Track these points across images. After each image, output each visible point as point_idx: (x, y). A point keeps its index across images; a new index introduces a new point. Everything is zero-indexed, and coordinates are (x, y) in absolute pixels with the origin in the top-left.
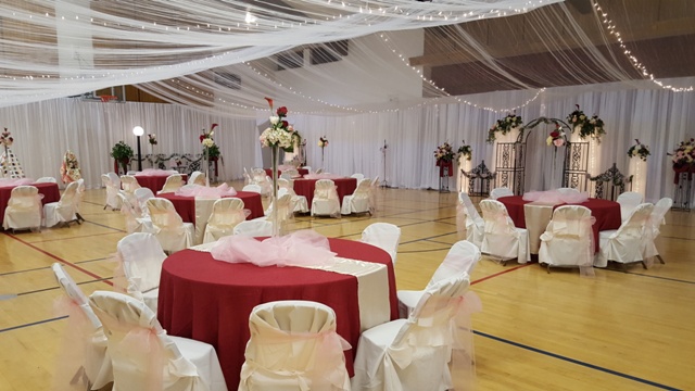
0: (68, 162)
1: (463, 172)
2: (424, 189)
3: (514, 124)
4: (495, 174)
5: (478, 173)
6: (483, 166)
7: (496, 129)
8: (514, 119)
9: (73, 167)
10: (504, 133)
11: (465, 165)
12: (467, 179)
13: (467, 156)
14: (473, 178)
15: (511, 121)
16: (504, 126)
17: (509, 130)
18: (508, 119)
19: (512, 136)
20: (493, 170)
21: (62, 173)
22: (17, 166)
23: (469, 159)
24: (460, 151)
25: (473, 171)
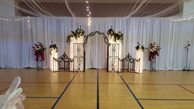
1: (54, 58)
2: (24, 68)
3: (81, 34)
4: (74, 60)
5: (62, 59)
6: (65, 55)
7: (72, 36)
8: (81, 31)
10: (76, 38)
11: (55, 54)
12: (57, 63)
14: (60, 62)
16: (76, 34)
17: (79, 36)
18: (78, 31)
19: (81, 40)
20: (72, 57)
23: (57, 51)
24: (51, 47)
25: (59, 58)
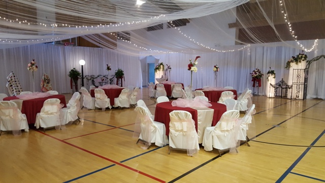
0: (45, 80)
1: (271, 84)
3: (303, 59)
4: (292, 86)
5: (280, 85)
6: (283, 81)
7: (292, 61)
8: (304, 56)
9: (48, 83)
10: (297, 64)
11: (272, 80)
12: (274, 89)
13: (273, 76)
14: (277, 88)
15: (302, 57)
16: (297, 60)
17: (300, 62)
18: (300, 56)
19: (302, 65)
20: (290, 83)
21: (42, 86)
22: (17, 83)
23: (274, 78)
24: (269, 73)
25: (276, 84)
